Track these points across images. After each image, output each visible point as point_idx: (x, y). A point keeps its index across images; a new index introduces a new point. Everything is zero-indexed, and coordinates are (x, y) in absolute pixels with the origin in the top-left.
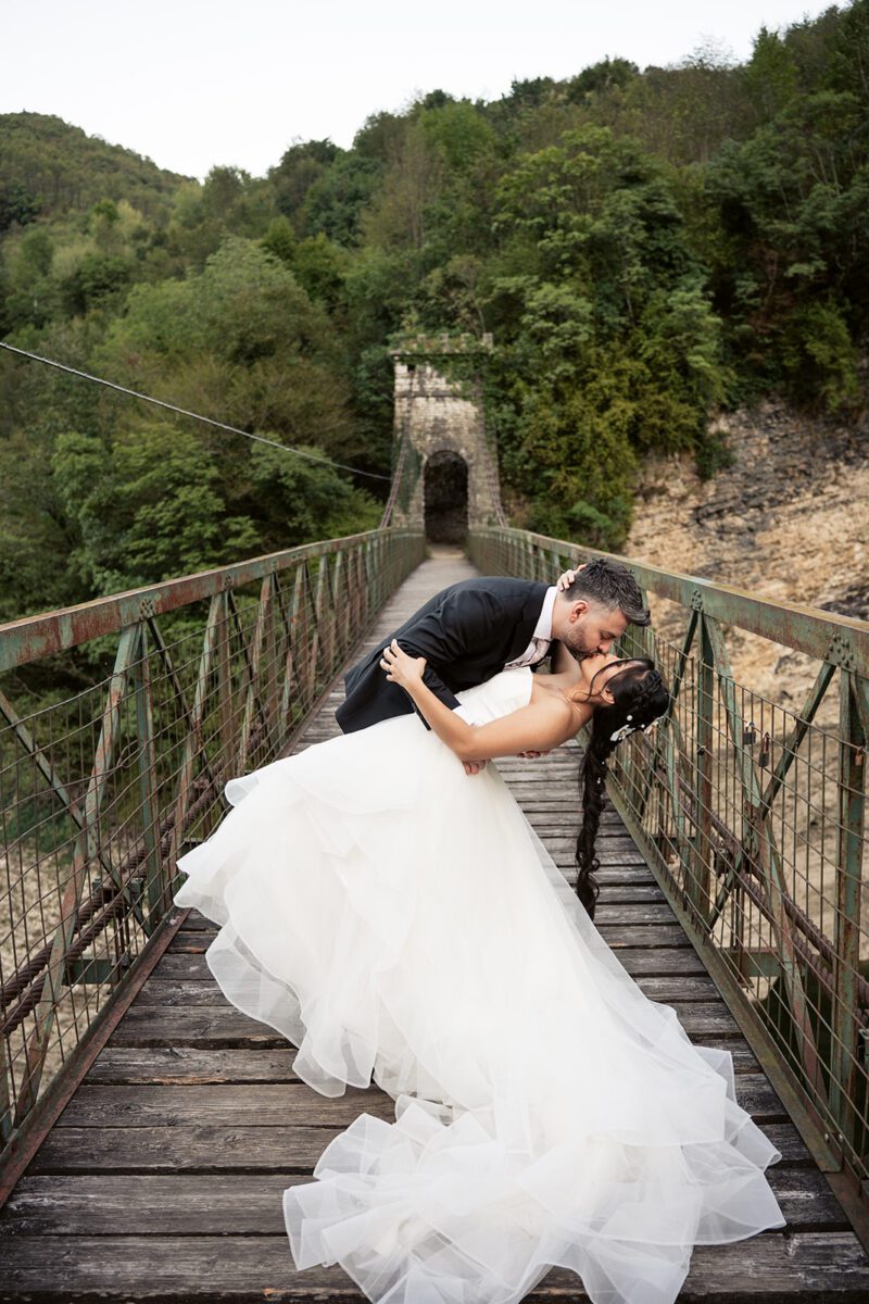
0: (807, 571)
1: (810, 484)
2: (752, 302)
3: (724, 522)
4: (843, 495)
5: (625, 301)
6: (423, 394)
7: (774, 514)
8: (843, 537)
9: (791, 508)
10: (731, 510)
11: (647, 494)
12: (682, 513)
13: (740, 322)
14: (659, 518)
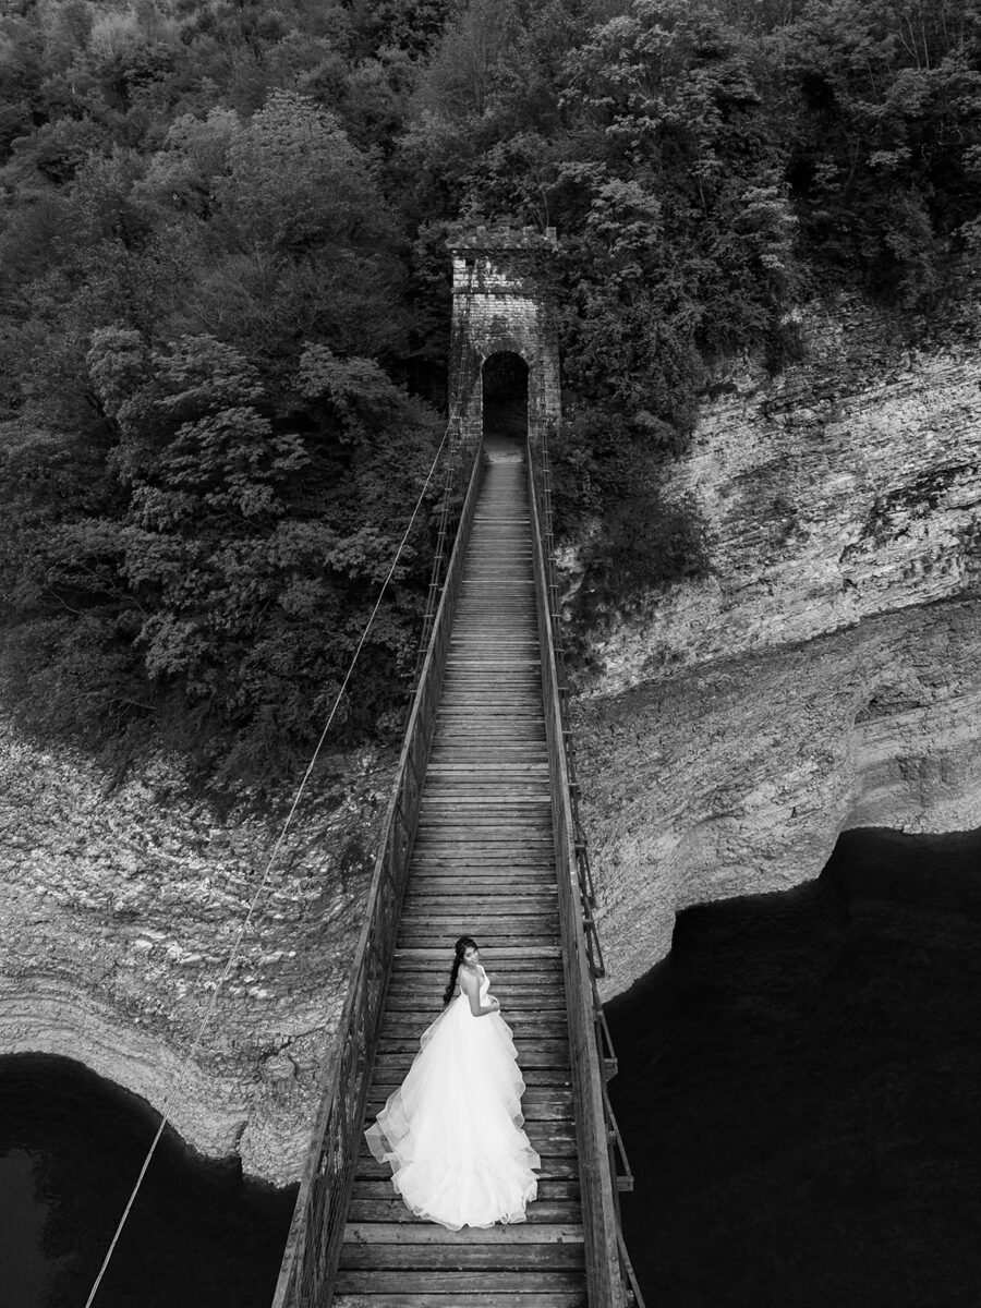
0: (876, 461)
1: (884, 373)
2: (831, 187)
3: (793, 415)
4: (917, 383)
5: (697, 191)
6: (482, 290)
7: (846, 405)
8: (915, 426)
9: (863, 398)
10: (800, 402)
11: (714, 392)
12: (749, 410)
13: (818, 207)
14: (725, 416)
